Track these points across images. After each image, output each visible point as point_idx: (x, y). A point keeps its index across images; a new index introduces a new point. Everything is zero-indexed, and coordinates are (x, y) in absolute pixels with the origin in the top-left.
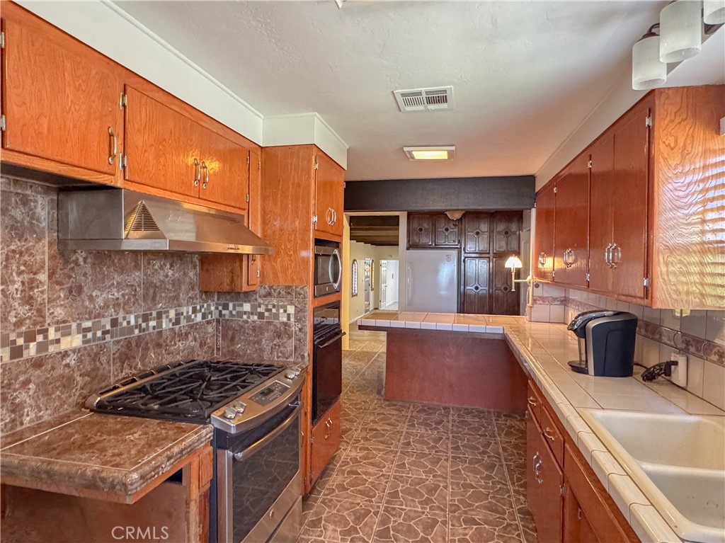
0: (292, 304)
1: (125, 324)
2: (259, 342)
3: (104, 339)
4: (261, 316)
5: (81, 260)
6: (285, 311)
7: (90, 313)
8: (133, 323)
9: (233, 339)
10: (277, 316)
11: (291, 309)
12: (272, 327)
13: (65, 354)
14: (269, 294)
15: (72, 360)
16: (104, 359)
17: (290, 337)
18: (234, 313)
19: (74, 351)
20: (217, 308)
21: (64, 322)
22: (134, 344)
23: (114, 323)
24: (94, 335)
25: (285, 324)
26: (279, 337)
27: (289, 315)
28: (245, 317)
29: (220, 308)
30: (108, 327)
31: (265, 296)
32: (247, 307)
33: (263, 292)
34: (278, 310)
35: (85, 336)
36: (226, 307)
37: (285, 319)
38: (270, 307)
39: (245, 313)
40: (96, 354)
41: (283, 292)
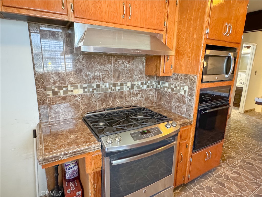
0: (187, 85)
1: (103, 87)
2: (170, 103)
3: (93, 92)
4: (172, 90)
5: (81, 59)
6: (183, 89)
7: (86, 81)
8: (108, 86)
9: (160, 99)
10: (179, 91)
11: (186, 88)
12: (176, 97)
13: (75, 96)
14: (177, 79)
15: (78, 99)
16: (93, 100)
17: (184, 103)
18: (162, 86)
19: (79, 95)
20: (156, 84)
21: (74, 84)
22: (108, 96)
23: (98, 86)
24: (89, 90)
25: (183, 96)
26: (179, 102)
27: (185, 91)
28: (166, 89)
29: (157, 83)
30: (95, 87)
31: (175, 80)
32: (167, 84)
33: (174, 77)
34: (180, 88)
35: (84, 90)
36: (159, 84)
37: (183, 93)
38: (177, 85)
39: (166, 87)
40: (90, 98)
41: (183, 78)
